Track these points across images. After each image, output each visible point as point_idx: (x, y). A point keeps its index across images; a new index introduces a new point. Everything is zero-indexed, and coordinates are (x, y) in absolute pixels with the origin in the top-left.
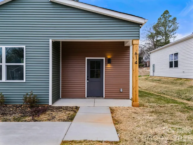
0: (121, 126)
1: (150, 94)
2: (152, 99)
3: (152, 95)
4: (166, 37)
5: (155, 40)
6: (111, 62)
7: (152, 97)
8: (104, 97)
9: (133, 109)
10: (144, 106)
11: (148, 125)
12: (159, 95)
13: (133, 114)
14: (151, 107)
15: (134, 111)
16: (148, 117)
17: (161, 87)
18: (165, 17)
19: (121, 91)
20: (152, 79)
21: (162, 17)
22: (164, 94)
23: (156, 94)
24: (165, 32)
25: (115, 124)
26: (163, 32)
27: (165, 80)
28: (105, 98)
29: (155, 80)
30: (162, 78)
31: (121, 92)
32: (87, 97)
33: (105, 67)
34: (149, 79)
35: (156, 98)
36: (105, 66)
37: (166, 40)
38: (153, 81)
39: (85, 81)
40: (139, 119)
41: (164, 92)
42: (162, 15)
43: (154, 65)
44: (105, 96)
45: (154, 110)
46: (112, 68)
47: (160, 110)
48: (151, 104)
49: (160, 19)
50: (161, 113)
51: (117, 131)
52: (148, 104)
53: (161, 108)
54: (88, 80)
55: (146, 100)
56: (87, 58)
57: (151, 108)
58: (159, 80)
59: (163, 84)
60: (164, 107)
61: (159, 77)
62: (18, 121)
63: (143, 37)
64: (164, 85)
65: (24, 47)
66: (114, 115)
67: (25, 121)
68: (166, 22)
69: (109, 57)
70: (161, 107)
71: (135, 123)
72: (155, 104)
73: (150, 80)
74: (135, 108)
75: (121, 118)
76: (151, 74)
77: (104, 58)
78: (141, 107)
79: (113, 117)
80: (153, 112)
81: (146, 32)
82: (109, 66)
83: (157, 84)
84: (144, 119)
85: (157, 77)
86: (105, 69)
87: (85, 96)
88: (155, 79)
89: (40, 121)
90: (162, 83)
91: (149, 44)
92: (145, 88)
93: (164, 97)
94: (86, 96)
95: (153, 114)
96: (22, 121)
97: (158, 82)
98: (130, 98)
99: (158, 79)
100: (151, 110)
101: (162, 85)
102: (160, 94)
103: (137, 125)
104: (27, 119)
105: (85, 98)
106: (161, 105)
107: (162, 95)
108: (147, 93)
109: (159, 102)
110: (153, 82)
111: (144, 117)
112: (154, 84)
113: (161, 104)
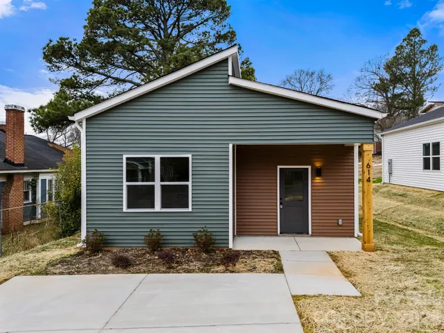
0: (357, 279)
1: (389, 225)
2: (394, 238)
3: (392, 227)
4: (415, 89)
5: (389, 95)
6: (322, 174)
7: (393, 232)
8: (310, 233)
9: (366, 256)
10: (381, 250)
11: (395, 277)
12: (405, 227)
13: (368, 262)
14: (394, 251)
15: (368, 257)
16: (392, 267)
17: (408, 210)
18: (413, 43)
19: (340, 223)
20: (389, 191)
21: (406, 42)
22: (414, 225)
23: (400, 226)
24: (414, 78)
25: (347, 277)
26: (408, 76)
27: (415, 194)
28: (312, 236)
29: (395, 194)
30: (409, 191)
31: (341, 226)
32: (281, 233)
33: (312, 183)
34: (382, 190)
35: (400, 235)
36: (312, 179)
37: (414, 96)
38: (390, 195)
39: (277, 206)
40: (380, 270)
41: (414, 222)
42: (405, 40)
43: (391, 160)
44: (312, 233)
45: (399, 256)
46: (324, 184)
47: (408, 256)
48: (394, 247)
49: (400, 48)
50: (410, 261)
51: (354, 285)
52: (388, 246)
53: (411, 254)
54: (281, 204)
55: (384, 239)
56: (279, 167)
57: (394, 253)
58: (403, 195)
59: (411, 203)
60: (415, 251)
61: (403, 188)
62: (207, 272)
63: (362, 86)
64: (413, 208)
65: (190, 156)
66: (339, 264)
67: (217, 272)
68: (414, 55)
69: (318, 165)
70: (410, 251)
71: (375, 276)
72: (400, 247)
73: (384, 193)
74: (369, 253)
75: (352, 269)
76: (385, 179)
77: (309, 167)
78: (378, 252)
79: (339, 267)
80: (397, 260)
81: (367, 74)
82: (318, 180)
83: (399, 204)
84: (388, 270)
85: (397, 187)
86: (312, 186)
87: (277, 232)
88: (394, 191)
89: (238, 272)
90: (410, 201)
91: (377, 102)
92: (376, 211)
93: (415, 234)
94: (279, 233)
95: (399, 263)
96: (212, 272)
97: (400, 198)
98: (356, 235)
99: (401, 192)
100: (396, 256)
101: (408, 206)
102: (406, 225)
103: (379, 278)
104: (217, 269)
105: (277, 235)
106: (410, 249)
107: (410, 229)
108: (382, 223)
109: (406, 243)
110: (390, 198)
111: (386, 267)
112: (393, 203)
113: (410, 246)
